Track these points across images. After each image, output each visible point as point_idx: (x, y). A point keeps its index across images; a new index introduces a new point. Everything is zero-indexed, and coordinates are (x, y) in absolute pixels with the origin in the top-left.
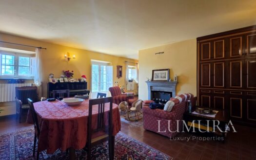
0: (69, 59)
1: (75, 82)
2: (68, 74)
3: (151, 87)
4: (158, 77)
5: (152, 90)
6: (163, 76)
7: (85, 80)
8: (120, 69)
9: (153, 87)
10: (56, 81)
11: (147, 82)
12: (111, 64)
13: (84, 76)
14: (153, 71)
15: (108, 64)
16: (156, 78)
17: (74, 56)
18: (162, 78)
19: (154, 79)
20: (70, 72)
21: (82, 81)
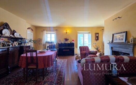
0: (66, 33)
1: (68, 43)
2: (66, 40)
3: (112, 47)
4: (117, 40)
5: (113, 50)
6: (120, 39)
7: (74, 42)
8: (97, 35)
9: (114, 48)
10: (61, 43)
11: (108, 43)
12: (91, 32)
13: (73, 40)
14: (113, 35)
15: (89, 33)
16: (115, 40)
17: (68, 31)
18: (120, 40)
19: (114, 41)
20: (67, 38)
21: (72, 43)
